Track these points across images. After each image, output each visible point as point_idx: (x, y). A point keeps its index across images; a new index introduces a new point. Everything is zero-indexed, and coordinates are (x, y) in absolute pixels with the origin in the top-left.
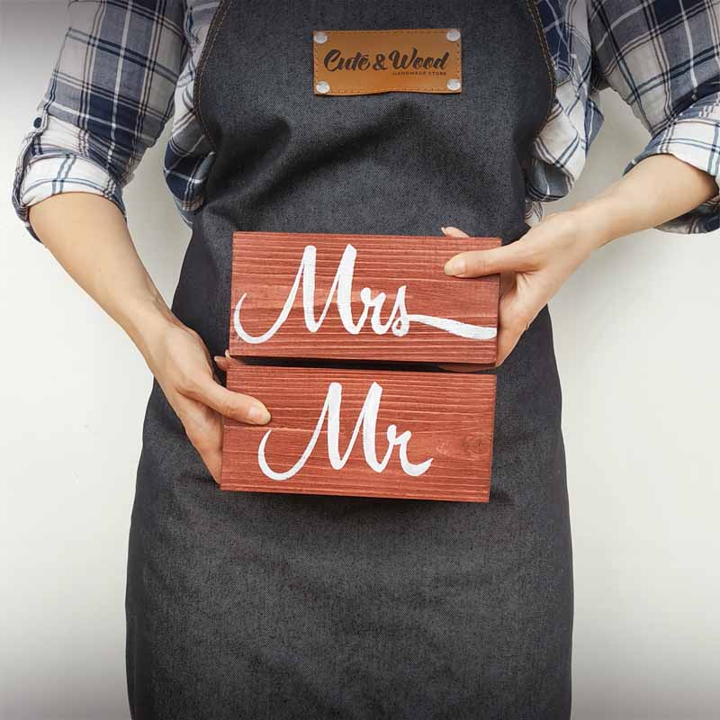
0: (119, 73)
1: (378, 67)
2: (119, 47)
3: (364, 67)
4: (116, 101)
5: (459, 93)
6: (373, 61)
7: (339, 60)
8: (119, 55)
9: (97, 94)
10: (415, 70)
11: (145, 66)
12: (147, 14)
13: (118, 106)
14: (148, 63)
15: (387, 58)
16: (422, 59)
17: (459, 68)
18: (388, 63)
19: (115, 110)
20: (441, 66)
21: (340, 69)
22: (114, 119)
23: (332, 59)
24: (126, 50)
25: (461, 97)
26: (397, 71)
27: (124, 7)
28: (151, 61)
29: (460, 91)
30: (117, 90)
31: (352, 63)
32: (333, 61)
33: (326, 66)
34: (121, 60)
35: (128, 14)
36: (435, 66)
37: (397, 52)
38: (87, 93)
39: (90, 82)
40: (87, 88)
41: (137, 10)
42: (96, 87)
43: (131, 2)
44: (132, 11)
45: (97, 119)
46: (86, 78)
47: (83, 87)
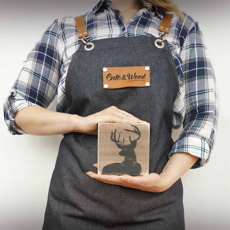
0: (40, 84)
1: (123, 79)
2: (40, 76)
3: (119, 79)
4: (38, 93)
5: (149, 87)
6: (122, 77)
7: (111, 77)
8: (40, 78)
9: (32, 89)
10: (135, 80)
11: (47, 83)
12: (49, 67)
13: (38, 94)
14: (48, 82)
15: (126, 76)
16: (137, 76)
17: (149, 79)
18: (127, 78)
19: (37, 95)
20: (144, 78)
21: (112, 80)
22: (37, 98)
23: (109, 76)
24: (42, 77)
25: (150, 88)
26: (130, 80)
27: (42, 64)
28: (49, 81)
29: (150, 86)
30: (38, 89)
31: (115, 78)
32: (109, 77)
33: (107, 79)
34: (40, 80)
35: (43, 66)
36: (142, 78)
37: (130, 74)
38: (29, 88)
39: (30, 85)
40: (29, 87)
41: (46, 65)
42: (32, 87)
43: (44, 62)
44: (45, 65)
45: (31, 97)
46: (29, 83)
47: (28, 86)
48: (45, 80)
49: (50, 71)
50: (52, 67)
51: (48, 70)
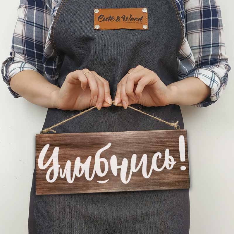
0: (34, 32)
1: (117, 20)
2: (33, 23)
3: (112, 20)
4: (34, 42)
5: (147, 30)
6: (115, 19)
7: (103, 18)
8: (33, 25)
9: (28, 40)
10: (131, 22)
11: (43, 29)
15: (121, 17)
16: (133, 18)
17: (147, 21)
18: (121, 19)
19: (35, 46)
20: (141, 21)
22: (35, 49)
24: (36, 24)
26: (124, 22)
27: (33, 9)
30: (34, 38)
31: (108, 19)
32: (101, 18)
33: (99, 20)
34: (34, 27)
35: (35, 11)
36: (138, 20)
37: (125, 16)
38: (24, 40)
39: (25, 36)
40: (24, 38)
41: (38, 9)
42: (27, 37)
43: (35, 7)
44: (36, 10)
45: (29, 49)
46: (23, 34)
47: (22, 37)
48: (40, 26)
49: (43, 16)
50: (44, 10)
51: (40, 14)
